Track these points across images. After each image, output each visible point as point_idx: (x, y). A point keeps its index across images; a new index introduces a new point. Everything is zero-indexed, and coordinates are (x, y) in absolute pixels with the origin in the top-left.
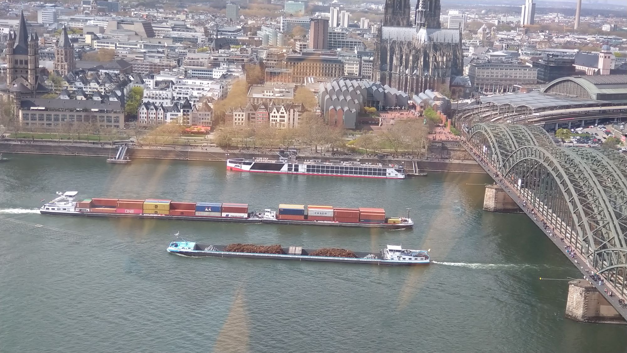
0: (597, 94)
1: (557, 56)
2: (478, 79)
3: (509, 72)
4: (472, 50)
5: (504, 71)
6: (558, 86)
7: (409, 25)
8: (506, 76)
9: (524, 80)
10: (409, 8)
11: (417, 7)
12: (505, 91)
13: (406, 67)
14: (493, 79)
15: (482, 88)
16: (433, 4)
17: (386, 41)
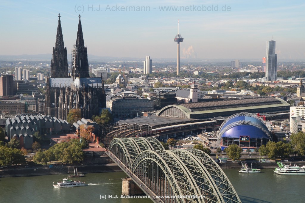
0: (190, 115)
1: (165, 92)
2: (117, 109)
3: (136, 103)
4: (112, 90)
5: (133, 103)
7: (68, 76)
9: (146, 108)
10: (68, 65)
11: (73, 65)
12: (134, 116)
13: (68, 104)
15: (120, 115)
16: (84, 62)
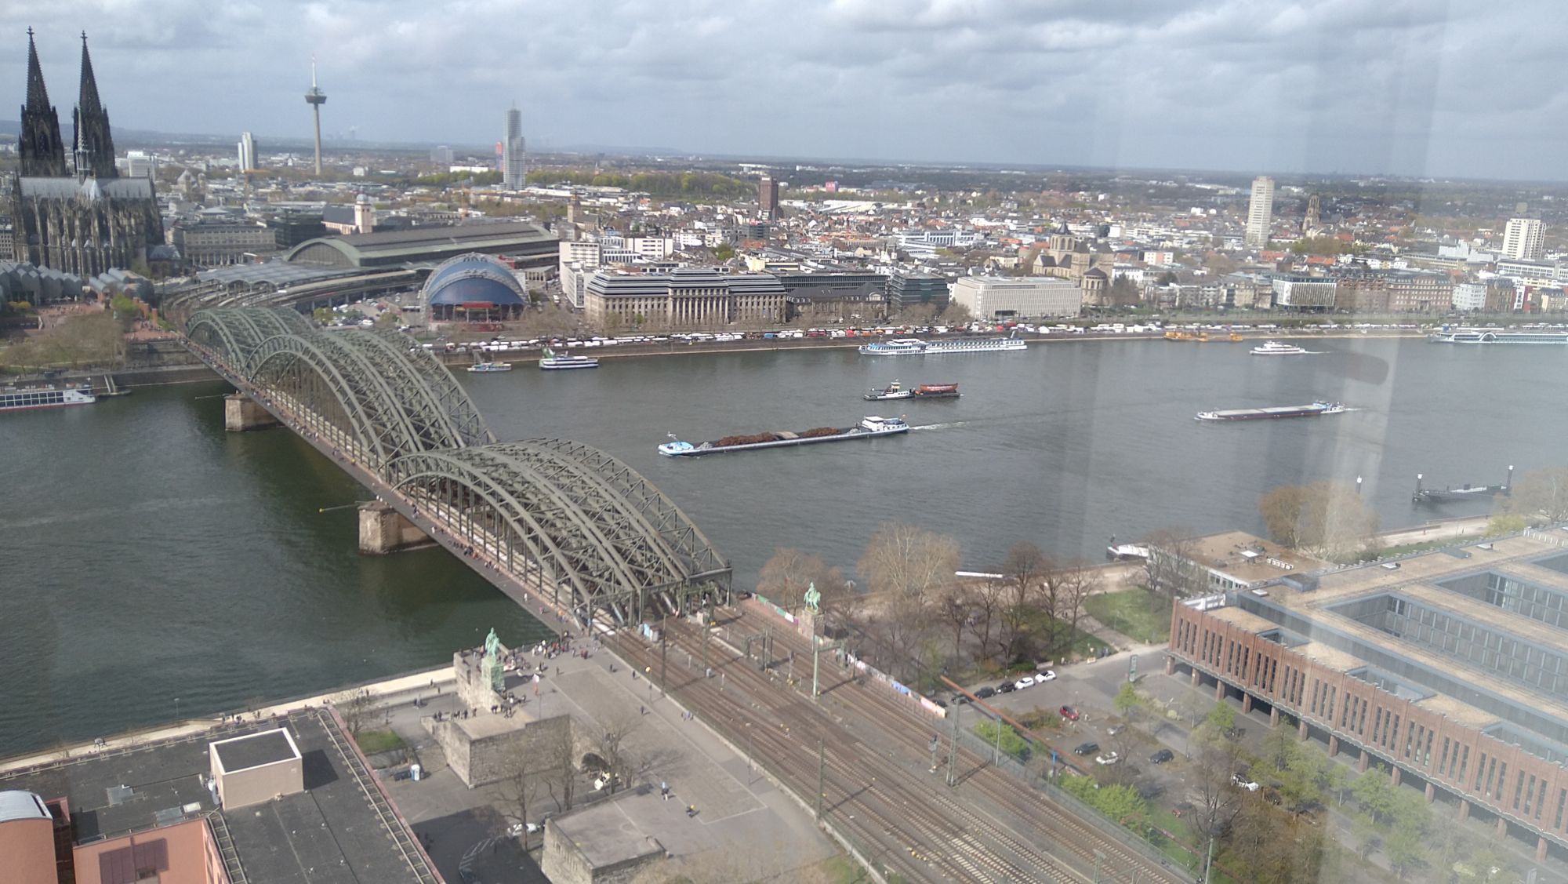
0: (360, 258)
1: (299, 211)
2: (190, 248)
3: (233, 235)
4: (173, 208)
5: (227, 235)
6: (307, 251)
7: (66, 173)
8: (231, 241)
9: (259, 246)
10: (62, 148)
11: (76, 147)
12: (232, 262)
13: (72, 237)
14: (212, 247)
15: (198, 261)
16: (102, 143)
17: (31, 199)
